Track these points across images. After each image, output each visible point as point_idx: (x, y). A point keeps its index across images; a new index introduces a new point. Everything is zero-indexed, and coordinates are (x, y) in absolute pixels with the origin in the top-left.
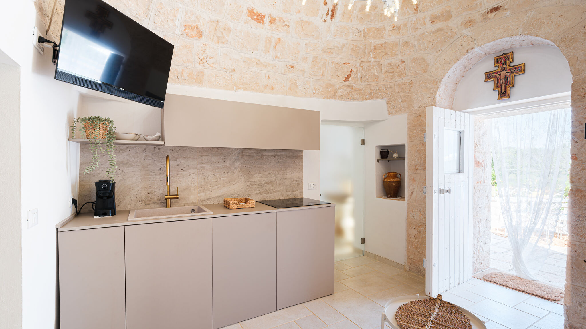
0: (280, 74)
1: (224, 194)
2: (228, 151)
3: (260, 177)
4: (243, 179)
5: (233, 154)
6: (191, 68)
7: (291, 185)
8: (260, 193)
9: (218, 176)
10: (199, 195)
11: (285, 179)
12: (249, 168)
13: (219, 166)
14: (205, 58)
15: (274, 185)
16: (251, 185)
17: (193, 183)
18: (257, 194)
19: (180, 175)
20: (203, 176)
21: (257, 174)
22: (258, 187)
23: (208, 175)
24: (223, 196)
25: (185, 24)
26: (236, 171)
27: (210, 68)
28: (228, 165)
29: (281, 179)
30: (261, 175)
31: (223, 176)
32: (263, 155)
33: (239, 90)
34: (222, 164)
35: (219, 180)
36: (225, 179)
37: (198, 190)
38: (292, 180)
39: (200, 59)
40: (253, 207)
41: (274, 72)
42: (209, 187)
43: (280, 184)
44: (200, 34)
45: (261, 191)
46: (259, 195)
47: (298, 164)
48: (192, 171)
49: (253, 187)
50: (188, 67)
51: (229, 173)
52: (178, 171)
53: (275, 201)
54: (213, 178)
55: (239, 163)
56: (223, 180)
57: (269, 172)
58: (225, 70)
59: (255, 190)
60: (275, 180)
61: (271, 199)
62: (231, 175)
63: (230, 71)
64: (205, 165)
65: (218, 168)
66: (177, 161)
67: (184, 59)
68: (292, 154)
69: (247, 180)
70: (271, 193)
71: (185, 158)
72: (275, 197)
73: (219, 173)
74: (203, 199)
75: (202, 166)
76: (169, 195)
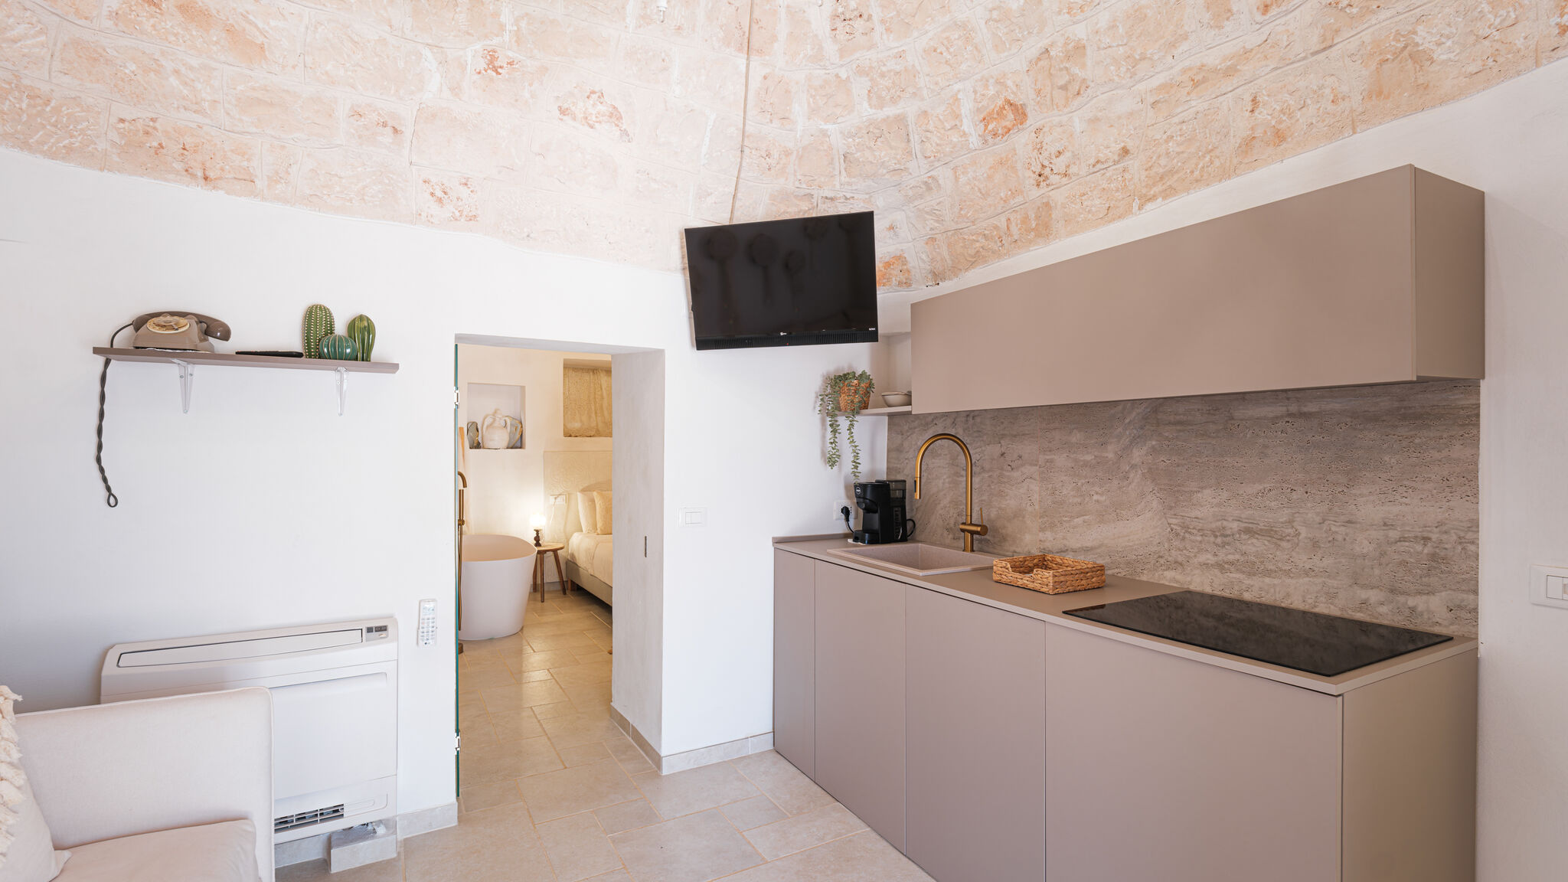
0: (1304, 58)
1: (1100, 546)
2: (1112, 412)
3: (1219, 505)
4: (1155, 504)
5: (1127, 421)
6: (1021, 207)
7: (1383, 554)
8: (1221, 566)
9: (1084, 488)
10: (1041, 536)
11: (1349, 522)
12: (1178, 466)
13: (1089, 457)
14: (1046, 163)
15: (1284, 544)
16: (1186, 528)
17: (1029, 503)
18: (1205, 565)
19: (1006, 480)
20: (1050, 486)
21: (1207, 492)
22: (1212, 539)
23: (1061, 484)
24: (1099, 551)
25: (982, 117)
26: (1136, 477)
27: (1065, 180)
28: (1111, 455)
29: (1324, 521)
30: (1225, 495)
31: (1097, 489)
32: (1232, 418)
33: (1149, 206)
34: (1096, 453)
35: (1087, 499)
36: (1103, 498)
37: (1040, 521)
38: (1394, 534)
39: (1037, 173)
40: (1044, 589)
41: (1276, 69)
42: (1064, 519)
43: (1315, 544)
44: (1020, 113)
45: (1222, 556)
46: (1217, 571)
47: (1436, 455)
48: (1028, 470)
49: (1193, 538)
50: (1016, 209)
51: (1115, 482)
52: (1002, 469)
53: (1287, 611)
54: (1072, 493)
55: (1145, 448)
56: (1097, 501)
57: (1258, 487)
58: (1099, 166)
59: (1200, 550)
60: (1290, 522)
61: (1267, 599)
62: (1120, 488)
63: (1114, 161)
64: (1055, 455)
65: (1086, 464)
66: (1001, 446)
67: (1002, 194)
68: (1396, 404)
69: (1171, 508)
70: (1268, 573)
71: (1015, 436)
72: (1288, 595)
73: (1087, 480)
74: (1051, 549)
75: (1048, 457)
76: (969, 525)
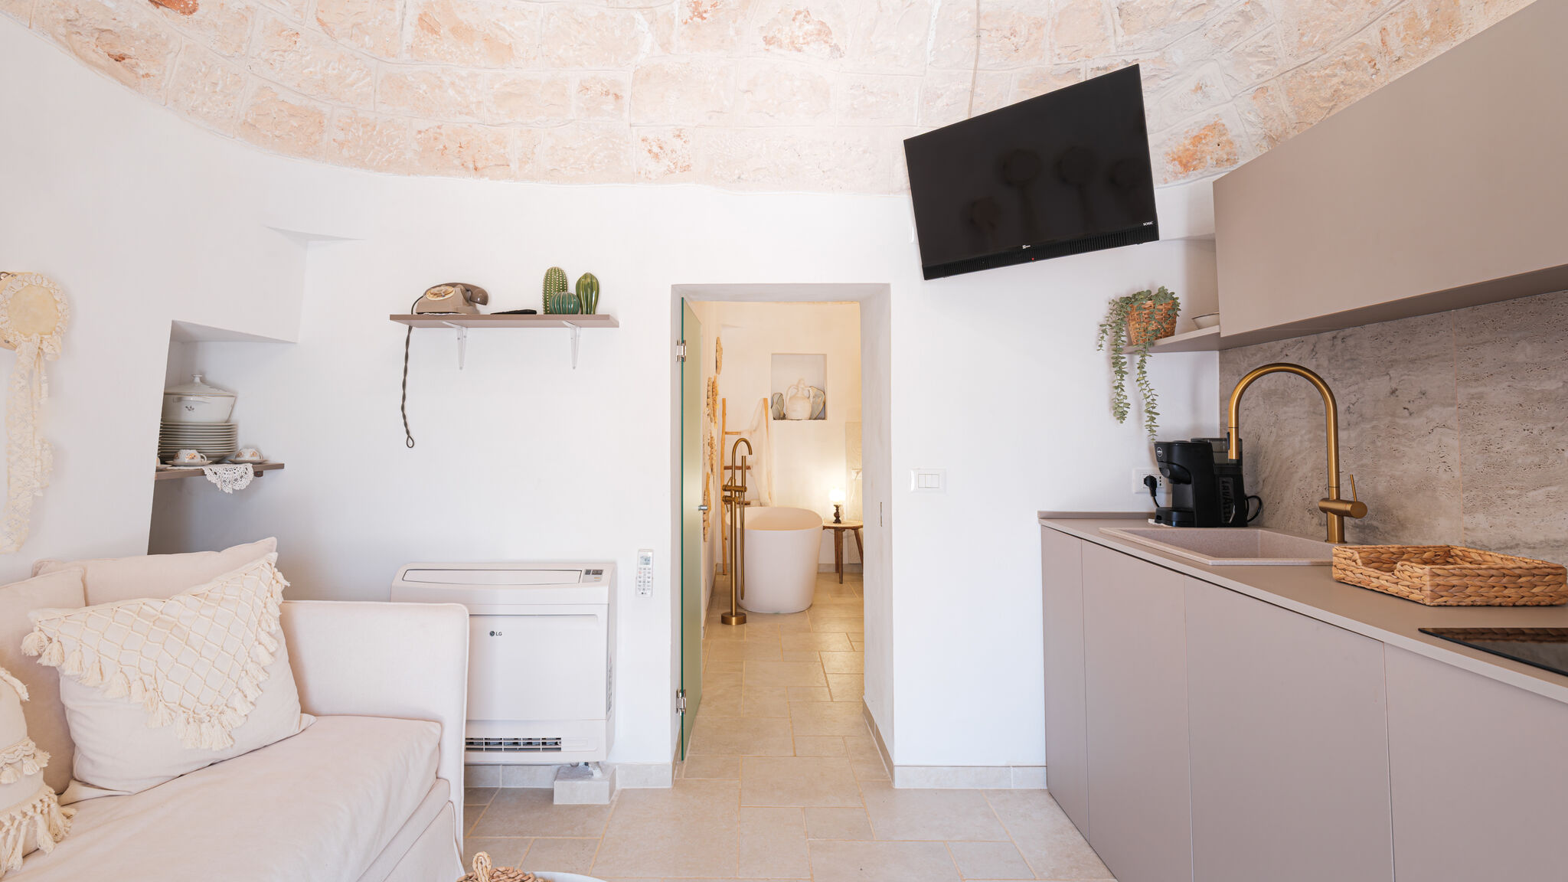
9: (1544, 439)
10: (1467, 520)
13: (1551, 385)
17: (1443, 467)
19: (1400, 432)
20: (1480, 438)
23: (1499, 434)
37: (1464, 496)
42: (1509, 492)
48: (1439, 413)
52: (1393, 415)
54: (1522, 448)
64: (1486, 386)
65: (1546, 397)
66: (1390, 378)
71: (1413, 361)
73: (1550, 425)
74: (1486, 542)
75: (1473, 391)
76: (1334, 501)
